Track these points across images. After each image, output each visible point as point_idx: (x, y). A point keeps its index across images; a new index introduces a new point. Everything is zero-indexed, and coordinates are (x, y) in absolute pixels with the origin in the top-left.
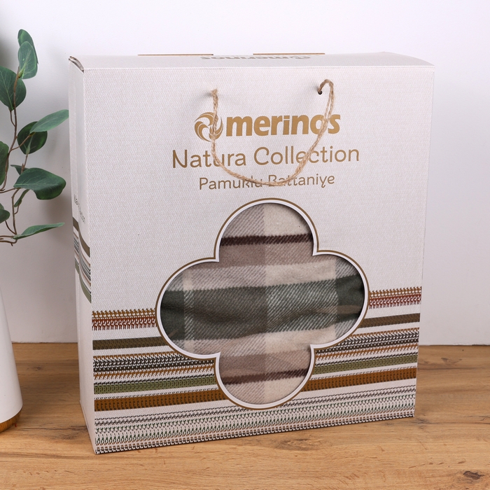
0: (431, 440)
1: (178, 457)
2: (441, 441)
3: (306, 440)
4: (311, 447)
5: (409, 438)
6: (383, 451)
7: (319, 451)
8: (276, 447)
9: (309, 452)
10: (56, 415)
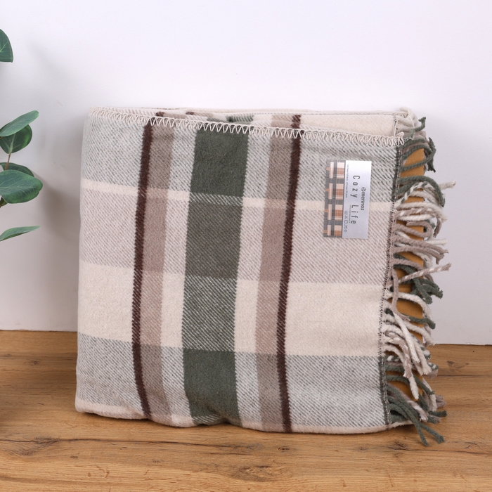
0: (402, 473)
1: (126, 485)
2: (413, 475)
3: (267, 467)
4: (268, 477)
5: (378, 469)
6: (345, 486)
7: (276, 483)
8: (232, 476)
9: (263, 484)
10: (27, 423)
